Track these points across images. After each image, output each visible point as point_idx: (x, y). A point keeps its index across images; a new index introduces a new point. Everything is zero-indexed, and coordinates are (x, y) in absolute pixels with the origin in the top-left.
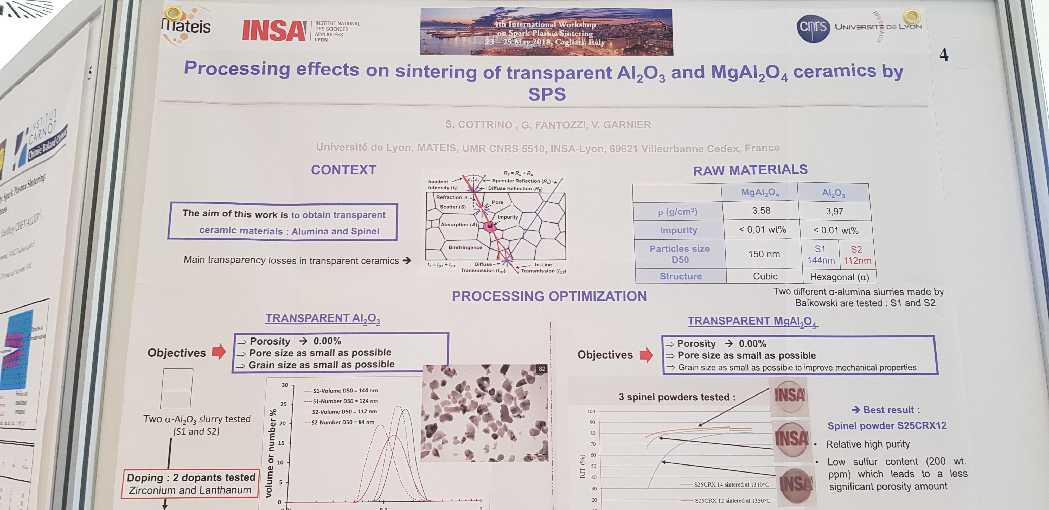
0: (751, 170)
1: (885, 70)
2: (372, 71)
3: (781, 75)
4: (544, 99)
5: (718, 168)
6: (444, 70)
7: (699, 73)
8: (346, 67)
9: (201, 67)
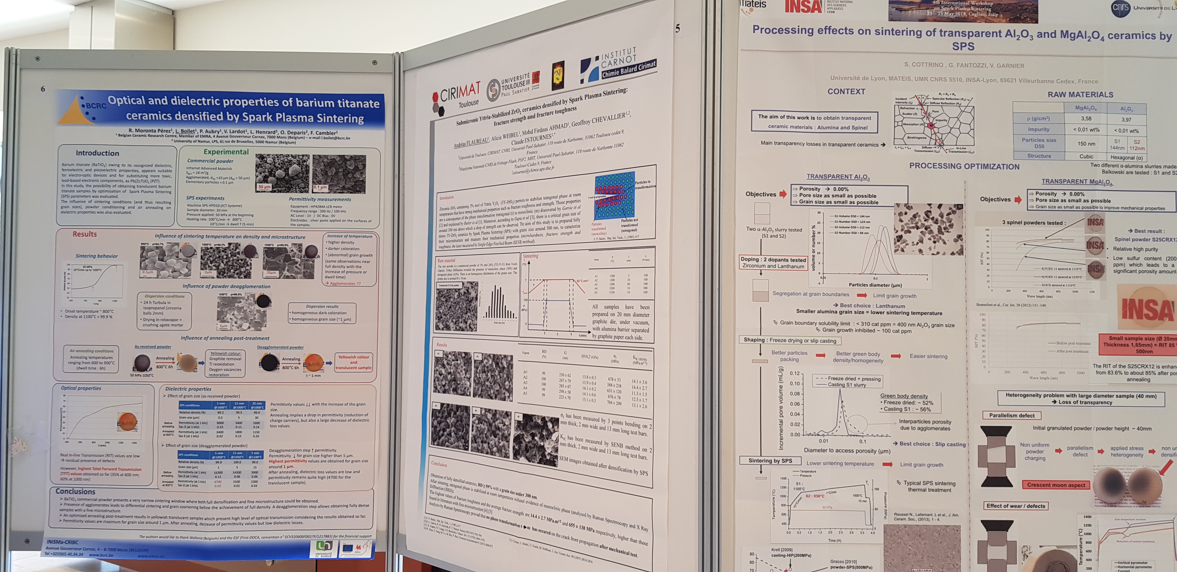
0: (1081, 94)
1: (1161, 35)
2: (861, 32)
3: (1100, 38)
4: (961, 49)
5: (1062, 93)
6: (903, 31)
7: (1053, 35)
8: (846, 29)
9: (762, 29)
